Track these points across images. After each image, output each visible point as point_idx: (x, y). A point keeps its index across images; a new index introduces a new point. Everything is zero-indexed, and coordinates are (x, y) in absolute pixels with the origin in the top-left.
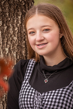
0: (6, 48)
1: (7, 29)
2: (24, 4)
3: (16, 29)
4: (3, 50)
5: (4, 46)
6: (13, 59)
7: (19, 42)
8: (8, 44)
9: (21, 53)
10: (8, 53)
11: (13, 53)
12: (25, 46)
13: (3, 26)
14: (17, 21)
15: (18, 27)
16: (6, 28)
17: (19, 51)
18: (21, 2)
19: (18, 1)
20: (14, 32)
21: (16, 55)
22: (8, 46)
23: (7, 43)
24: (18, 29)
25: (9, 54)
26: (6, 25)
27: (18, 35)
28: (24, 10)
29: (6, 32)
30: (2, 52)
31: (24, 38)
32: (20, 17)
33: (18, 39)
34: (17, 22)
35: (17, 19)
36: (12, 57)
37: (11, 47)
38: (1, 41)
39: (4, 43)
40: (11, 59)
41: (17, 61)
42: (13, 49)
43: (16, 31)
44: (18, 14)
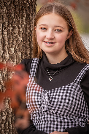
0: (12, 48)
1: (13, 30)
2: (28, 6)
3: (21, 30)
4: (9, 50)
5: (10, 46)
6: (18, 59)
7: (24, 42)
8: (14, 45)
9: (26, 53)
10: (13, 53)
11: (18, 53)
12: (29, 47)
13: (9, 27)
14: (22, 21)
15: (23, 28)
16: (11, 28)
17: (24, 51)
18: (26, 3)
19: (23, 3)
20: (19, 32)
21: (21, 55)
22: (14, 46)
23: (13, 43)
24: (23, 30)
25: (15, 54)
26: (12, 26)
27: (23, 36)
28: (29, 11)
29: (11, 32)
30: (7, 52)
31: (29, 38)
32: (25, 18)
33: (23, 40)
34: (22, 23)
35: (22, 20)
36: (18, 57)
37: (17, 47)
38: (7, 41)
39: (10, 43)
40: (17, 59)
41: (22, 61)
42: (18, 49)
43: (21, 32)
44: (23, 15)
